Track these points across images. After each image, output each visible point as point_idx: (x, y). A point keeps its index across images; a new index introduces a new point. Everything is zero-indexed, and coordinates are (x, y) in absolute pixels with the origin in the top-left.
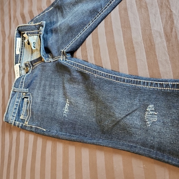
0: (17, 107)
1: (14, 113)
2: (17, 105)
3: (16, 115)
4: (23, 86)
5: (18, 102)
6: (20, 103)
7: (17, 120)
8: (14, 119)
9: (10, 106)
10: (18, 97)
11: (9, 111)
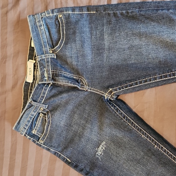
0: (31, 119)
1: (27, 125)
2: (31, 117)
3: (27, 128)
4: (43, 101)
5: (33, 115)
6: (35, 117)
7: (28, 133)
8: (25, 132)
9: (24, 117)
10: (35, 110)
11: (21, 122)
